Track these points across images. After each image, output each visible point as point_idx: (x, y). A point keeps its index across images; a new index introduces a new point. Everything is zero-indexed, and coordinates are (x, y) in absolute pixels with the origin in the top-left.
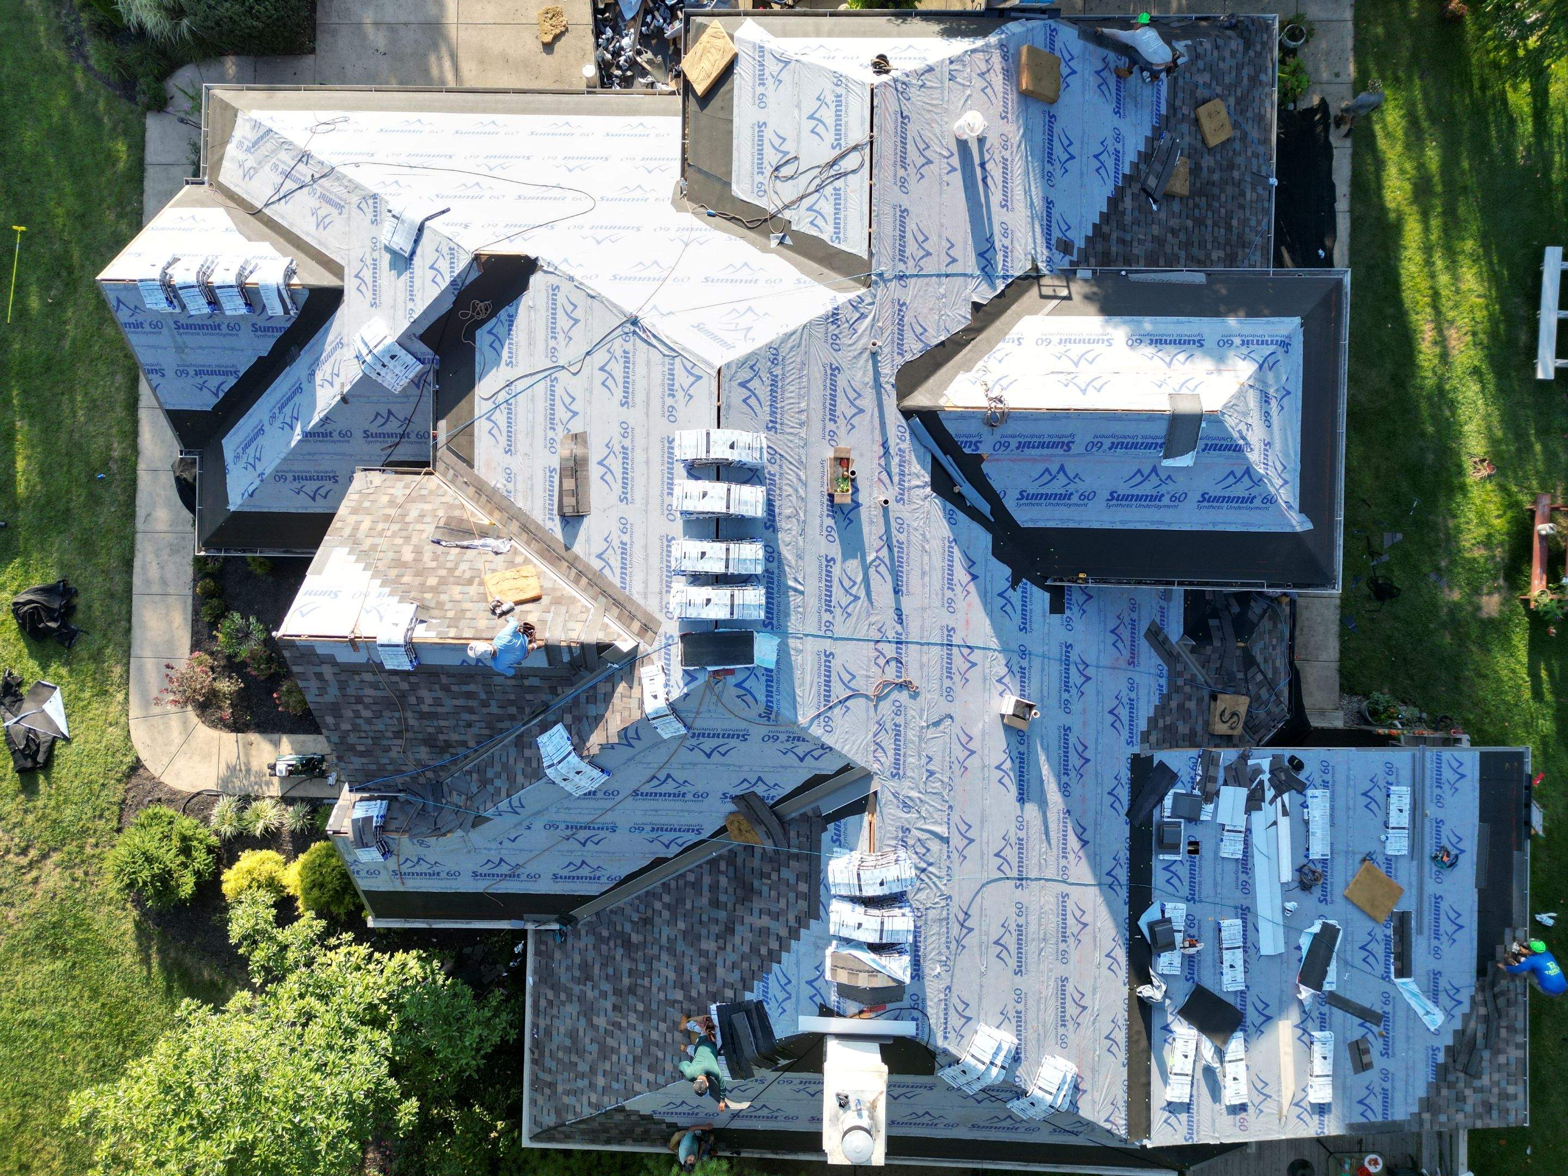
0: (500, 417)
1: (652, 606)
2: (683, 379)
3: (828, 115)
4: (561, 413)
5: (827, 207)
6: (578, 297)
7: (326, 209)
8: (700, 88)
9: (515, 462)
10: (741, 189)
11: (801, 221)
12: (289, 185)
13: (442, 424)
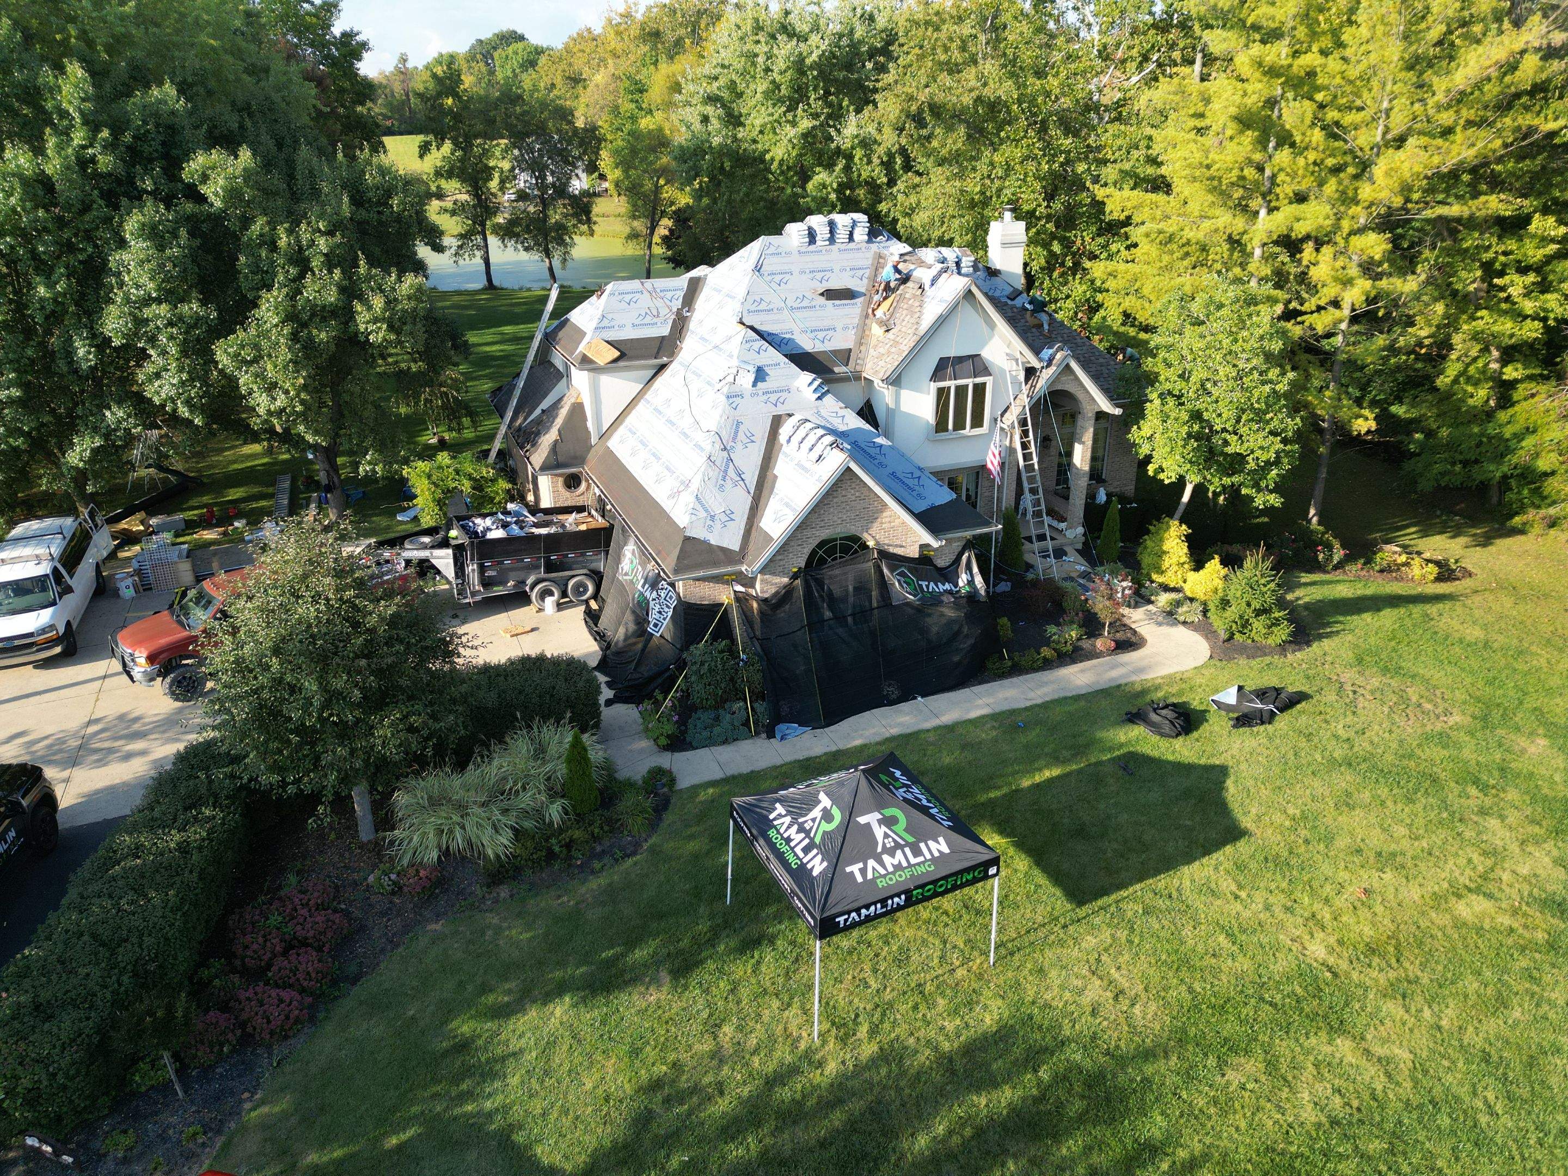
0: (821, 335)
1: (870, 255)
2: (772, 250)
3: (628, 297)
4: (805, 303)
5: (669, 295)
6: (750, 300)
7: (741, 436)
8: (617, 354)
9: (839, 326)
10: (665, 331)
11: (678, 304)
12: (731, 472)
13: (836, 370)
